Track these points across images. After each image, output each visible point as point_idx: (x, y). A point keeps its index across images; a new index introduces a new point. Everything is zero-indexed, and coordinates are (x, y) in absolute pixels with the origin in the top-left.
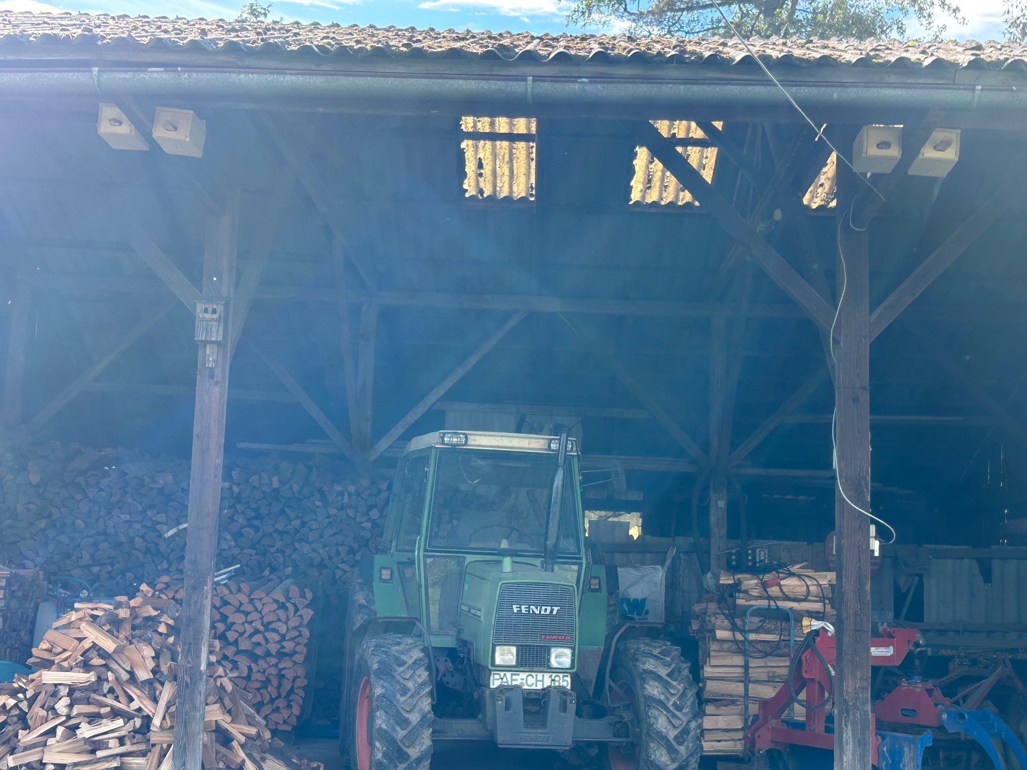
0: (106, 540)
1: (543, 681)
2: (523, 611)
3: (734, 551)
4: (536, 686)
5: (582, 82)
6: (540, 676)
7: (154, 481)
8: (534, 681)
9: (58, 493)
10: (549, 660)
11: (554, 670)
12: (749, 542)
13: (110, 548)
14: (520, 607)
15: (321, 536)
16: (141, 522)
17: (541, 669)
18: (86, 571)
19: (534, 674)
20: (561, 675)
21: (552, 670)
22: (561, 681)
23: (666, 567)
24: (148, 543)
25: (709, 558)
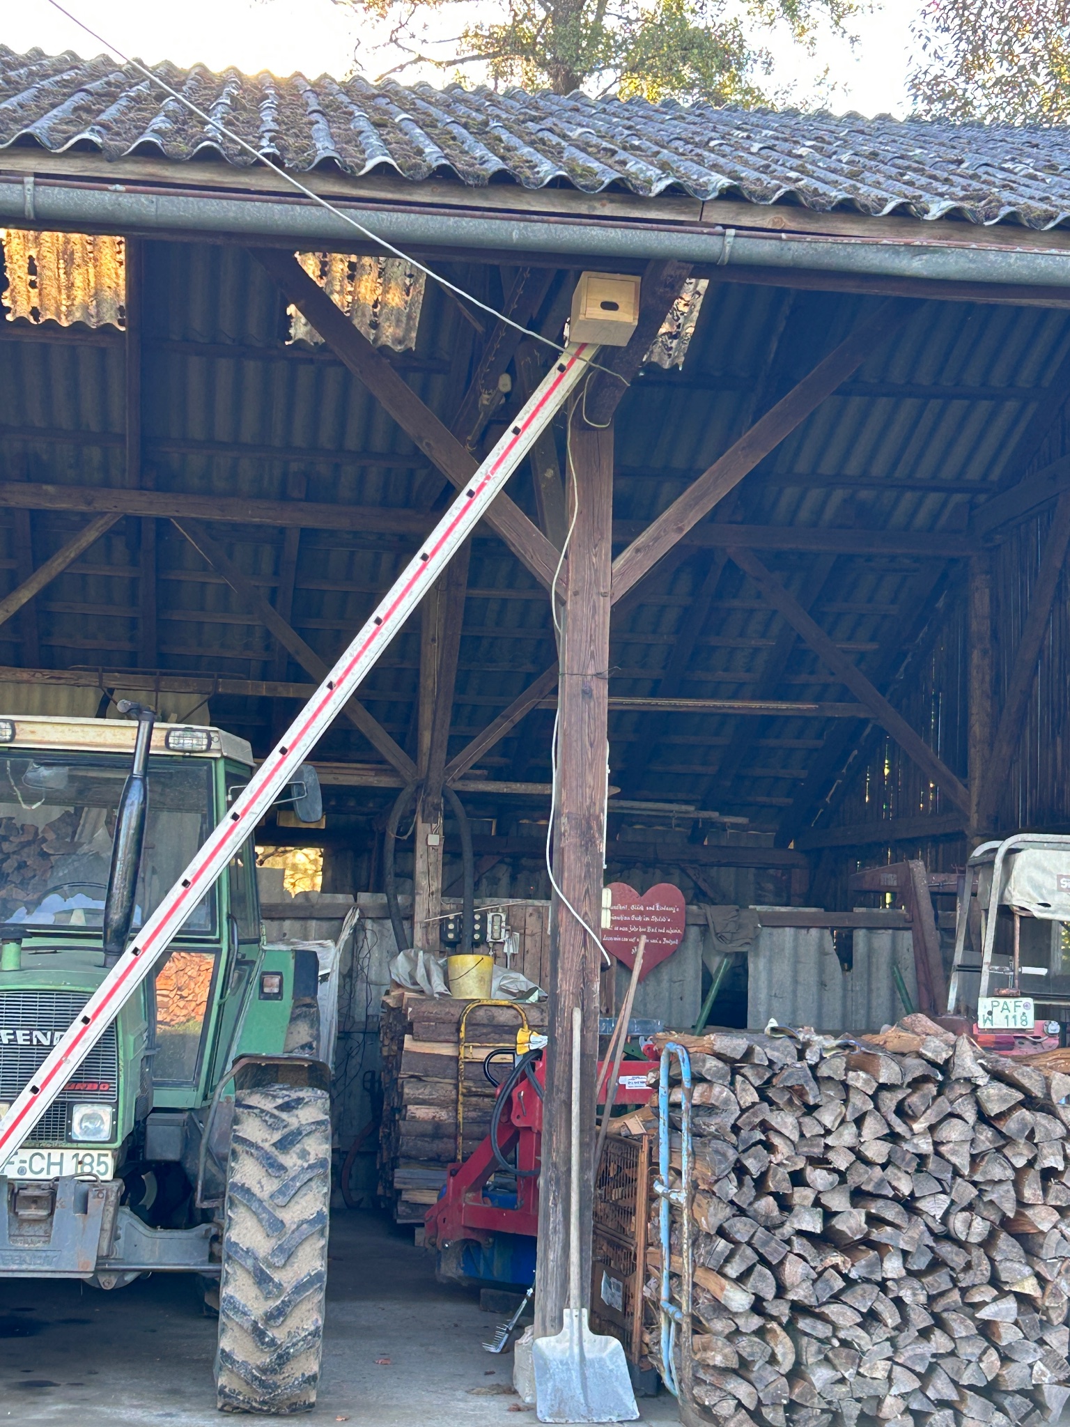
1: (61, 1164)
2: (20, 1041)
3: (451, 916)
4: (48, 1173)
5: (115, 191)
6: (55, 1158)
8: (44, 1164)
10: (70, 1128)
11: (80, 1145)
12: (476, 902)
14: (14, 1034)
17: (56, 1143)
19: (45, 1152)
20: (95, 1153)
21: (75, 1145)
22: (95, 1164)
23: (341, 943)
25: (412, 928)
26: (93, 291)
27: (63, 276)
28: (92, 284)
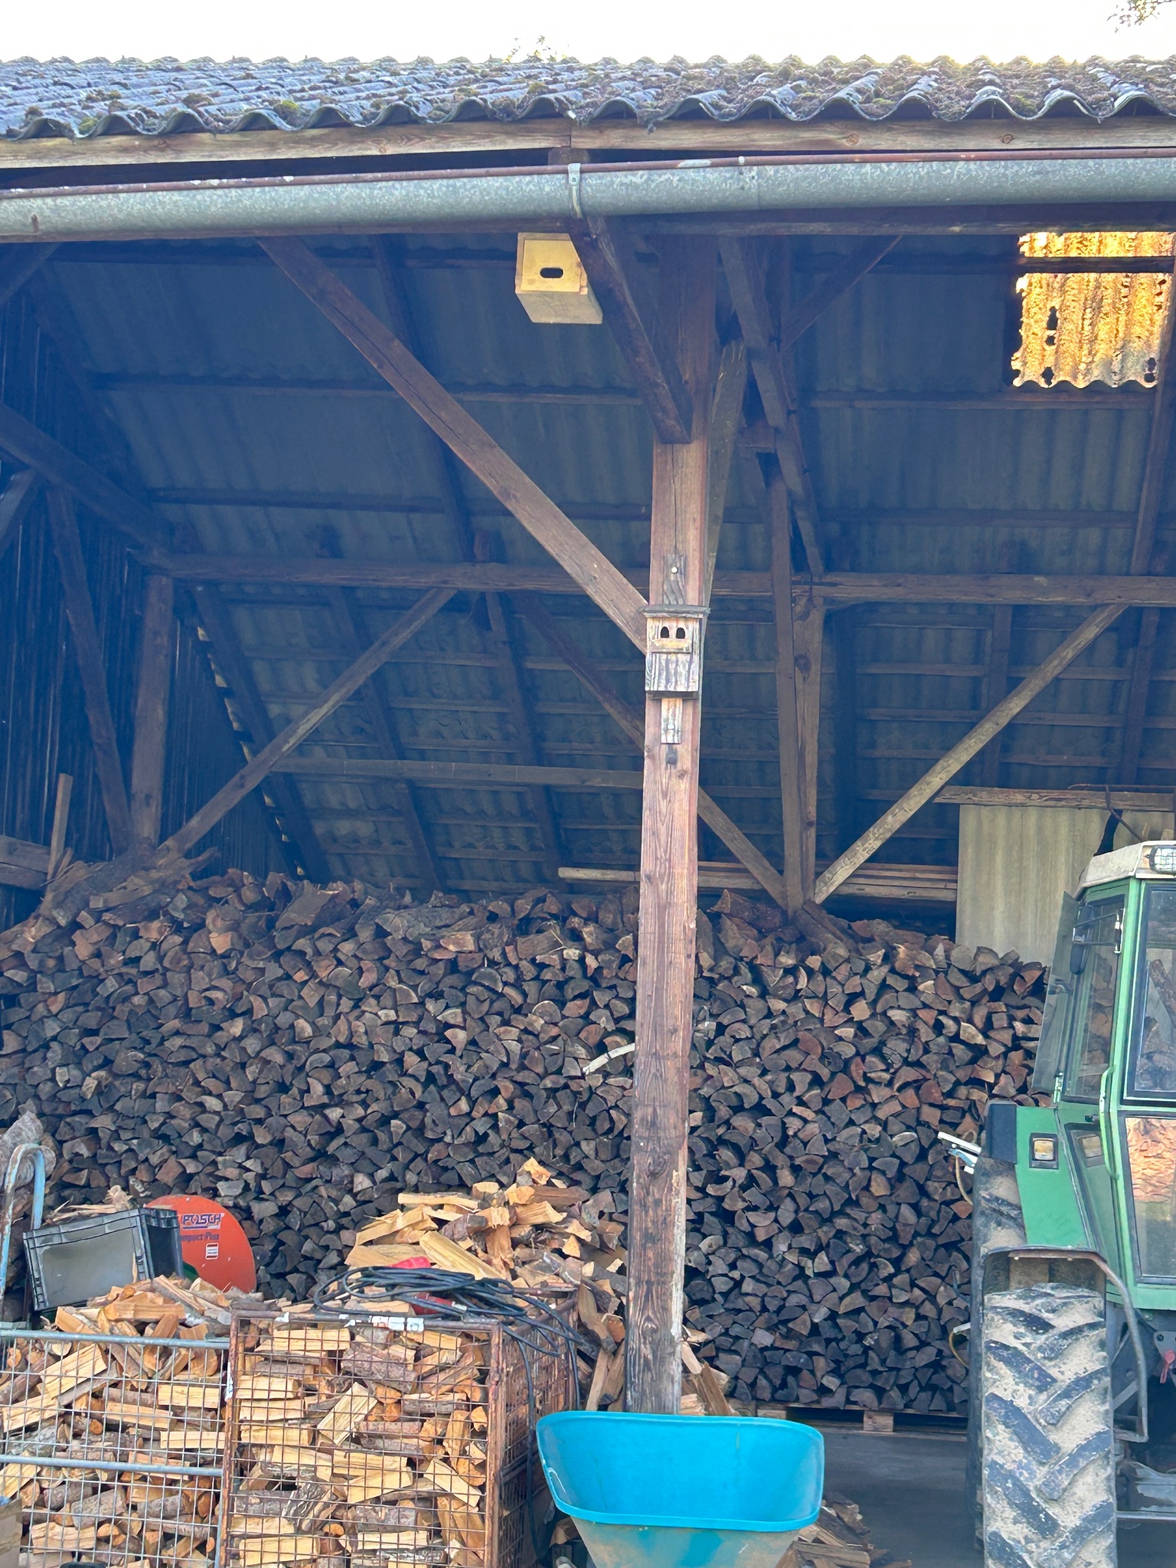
0: (353, 1058)
7: (439, 947)
9: (262, 971)
13: (360, 1072)
15: (756, 1054)
16: (416, 1024)
18: (317, 1117)
24: (430, 1064)
26: (1120, 343)
27: (1087, 328)
28: (1121, 335)
